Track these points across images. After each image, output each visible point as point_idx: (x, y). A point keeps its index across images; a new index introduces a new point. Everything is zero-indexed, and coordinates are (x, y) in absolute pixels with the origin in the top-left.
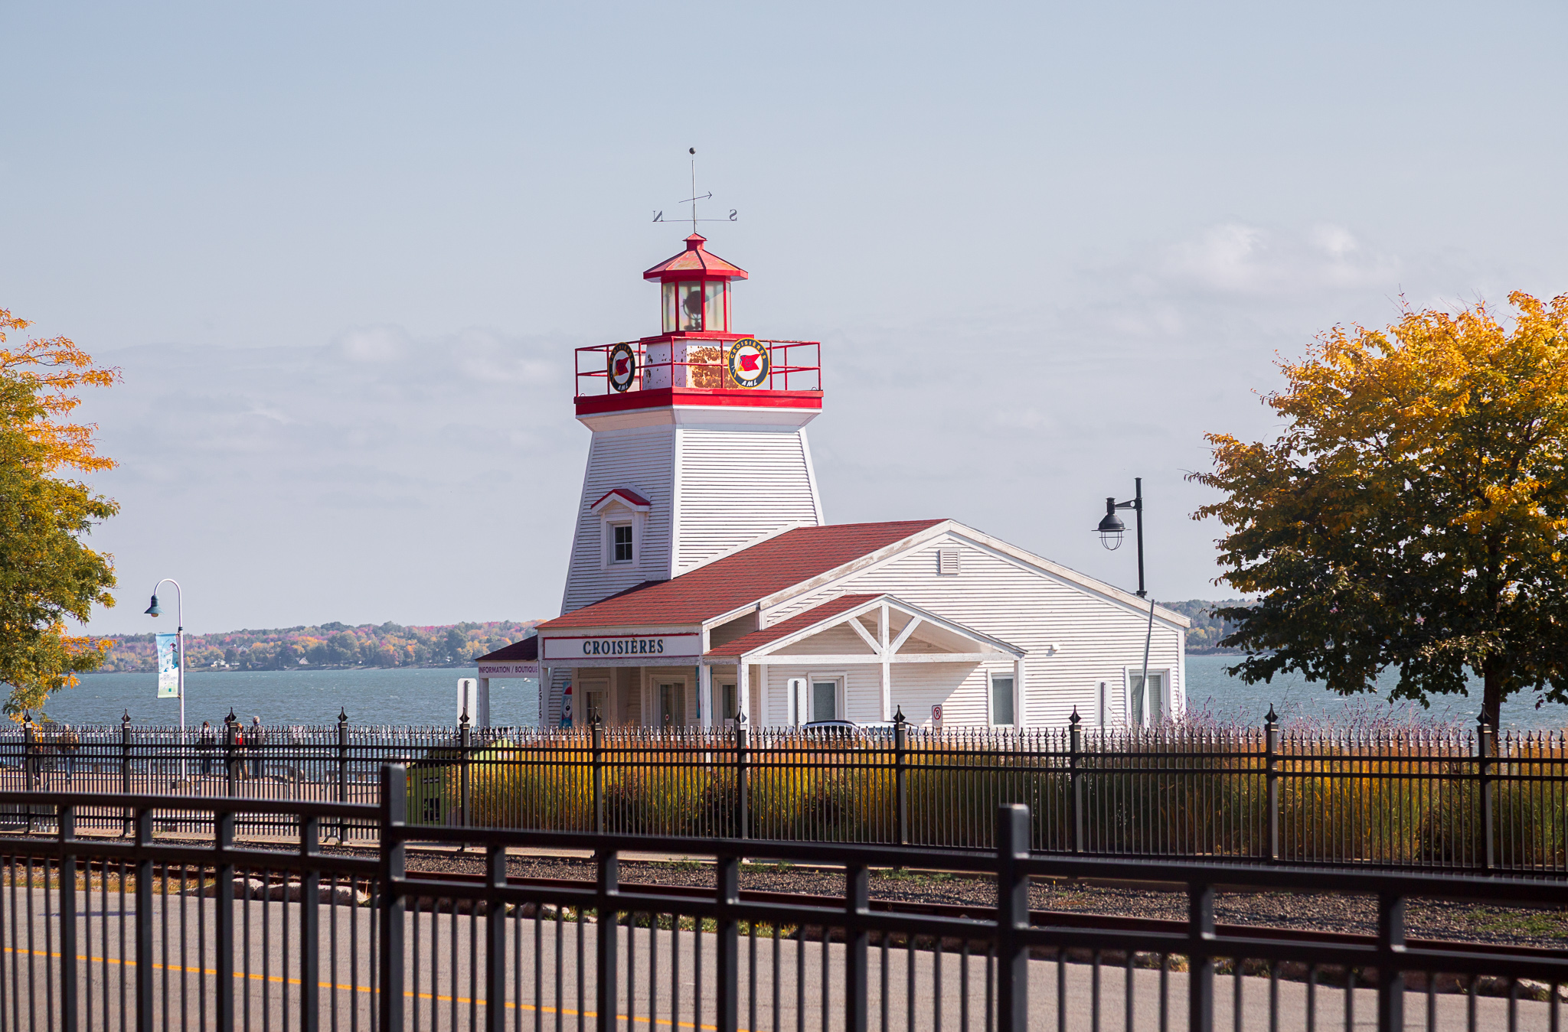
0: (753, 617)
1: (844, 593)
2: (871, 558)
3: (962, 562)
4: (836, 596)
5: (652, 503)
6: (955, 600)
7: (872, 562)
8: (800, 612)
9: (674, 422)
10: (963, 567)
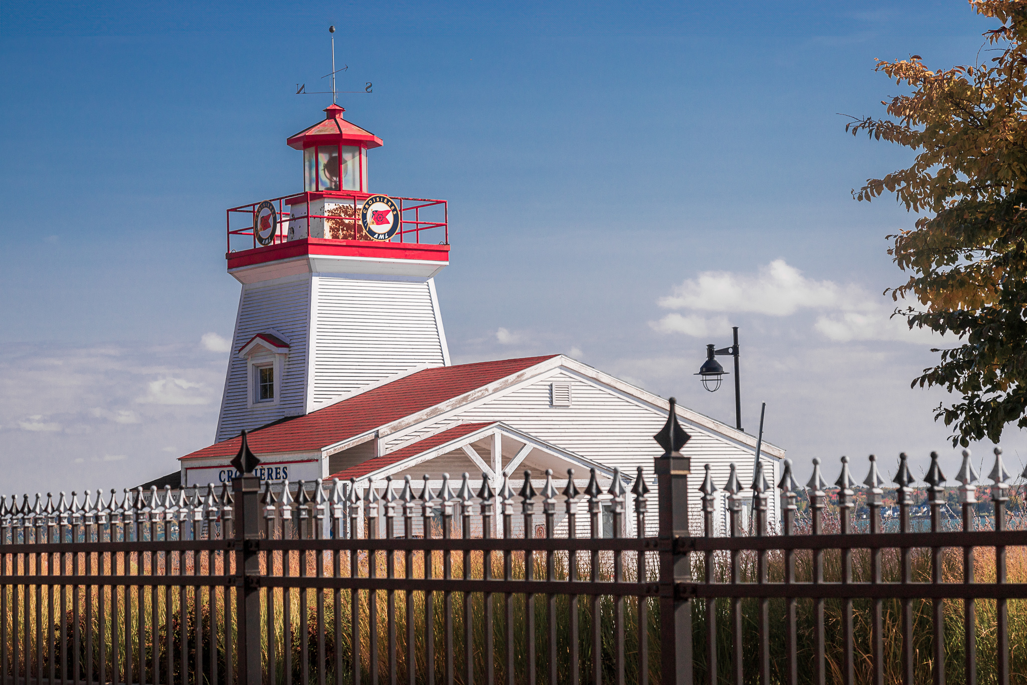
0: (372, 444)
1: (460, 423)
2: (487, 390)
3: (573, 395)
4: (453, 425)
5: (291, 345)
6: (567, 430)
7: (487, 393)
8: (418, 440)
9: (311, 271)
10: (573, 399)
